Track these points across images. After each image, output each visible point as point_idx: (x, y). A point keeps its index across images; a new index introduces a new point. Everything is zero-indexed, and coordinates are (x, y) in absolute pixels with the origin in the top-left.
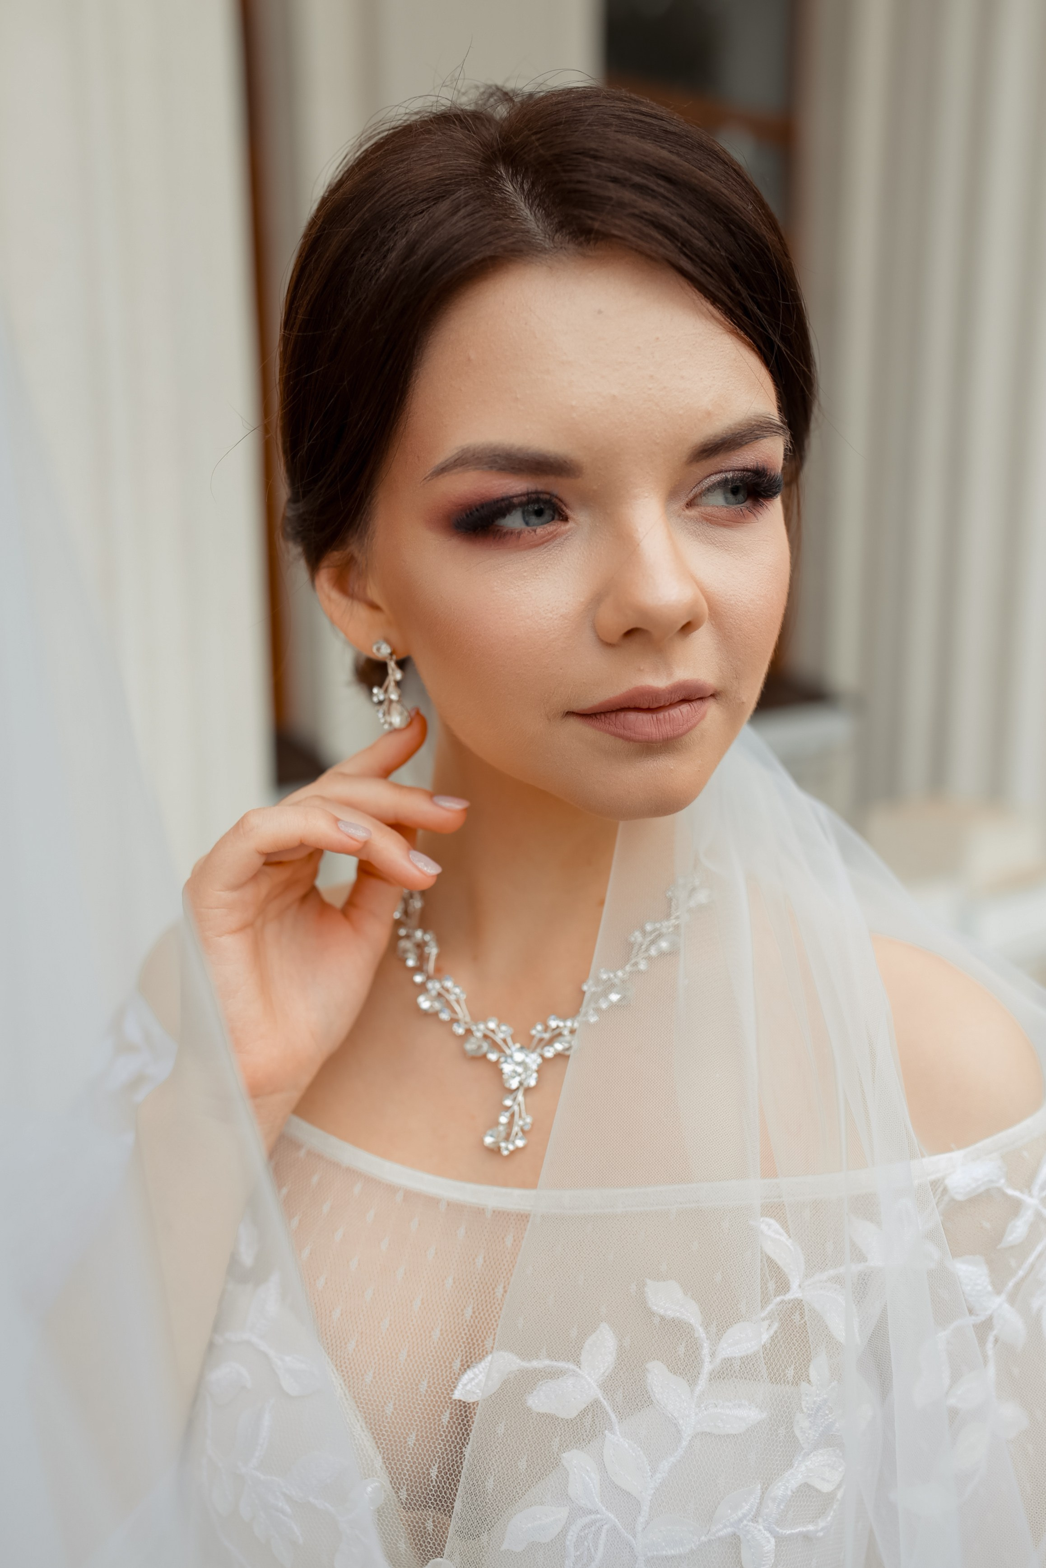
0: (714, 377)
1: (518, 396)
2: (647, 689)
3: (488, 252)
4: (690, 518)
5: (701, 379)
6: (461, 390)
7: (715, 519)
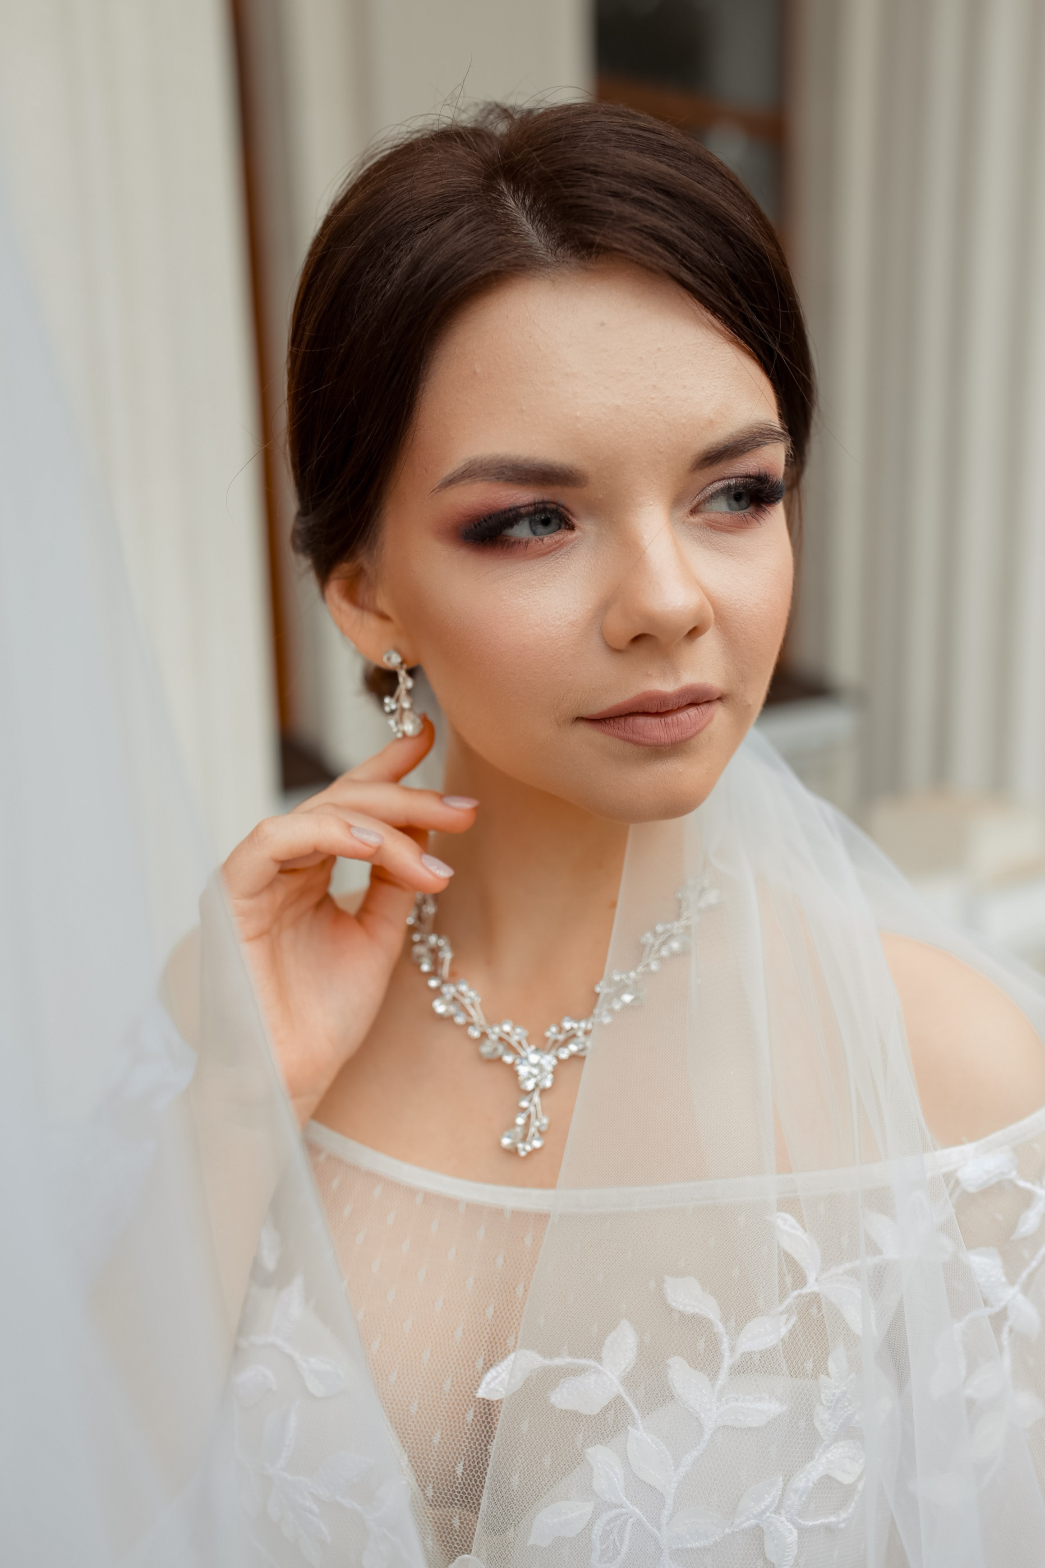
0: (716, 386)
1: (524, 408)
2: (655, 694)
3: (492, 267)
4: (695, 525)
5: (703, 388)
6: (467, 403)
7: (718, 525)
